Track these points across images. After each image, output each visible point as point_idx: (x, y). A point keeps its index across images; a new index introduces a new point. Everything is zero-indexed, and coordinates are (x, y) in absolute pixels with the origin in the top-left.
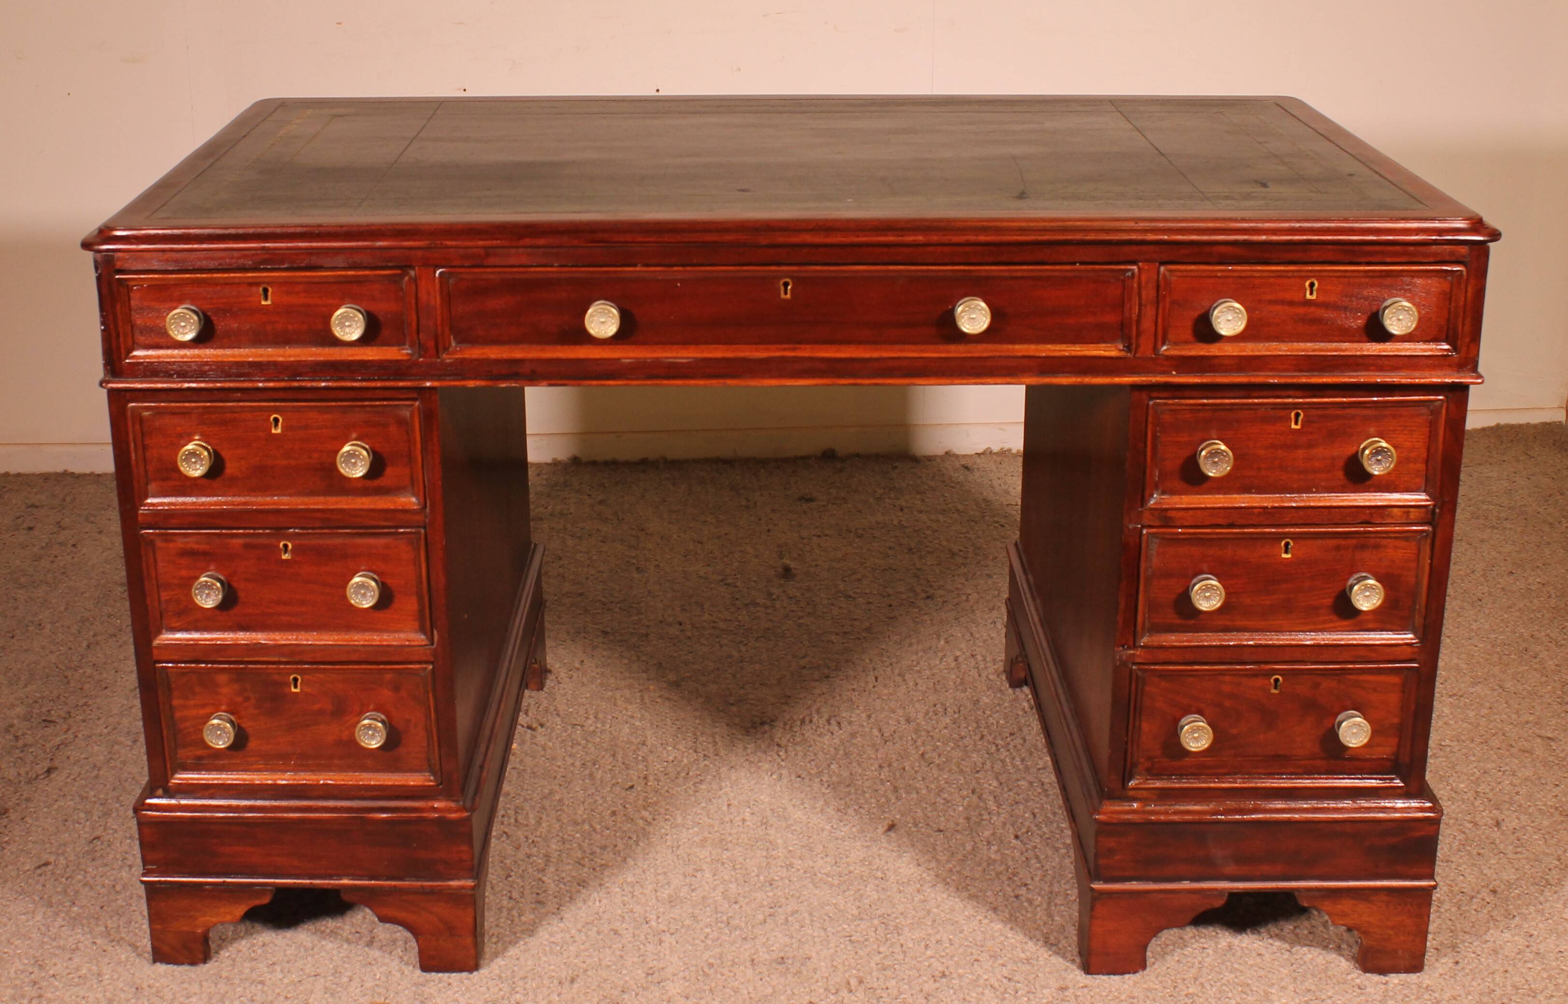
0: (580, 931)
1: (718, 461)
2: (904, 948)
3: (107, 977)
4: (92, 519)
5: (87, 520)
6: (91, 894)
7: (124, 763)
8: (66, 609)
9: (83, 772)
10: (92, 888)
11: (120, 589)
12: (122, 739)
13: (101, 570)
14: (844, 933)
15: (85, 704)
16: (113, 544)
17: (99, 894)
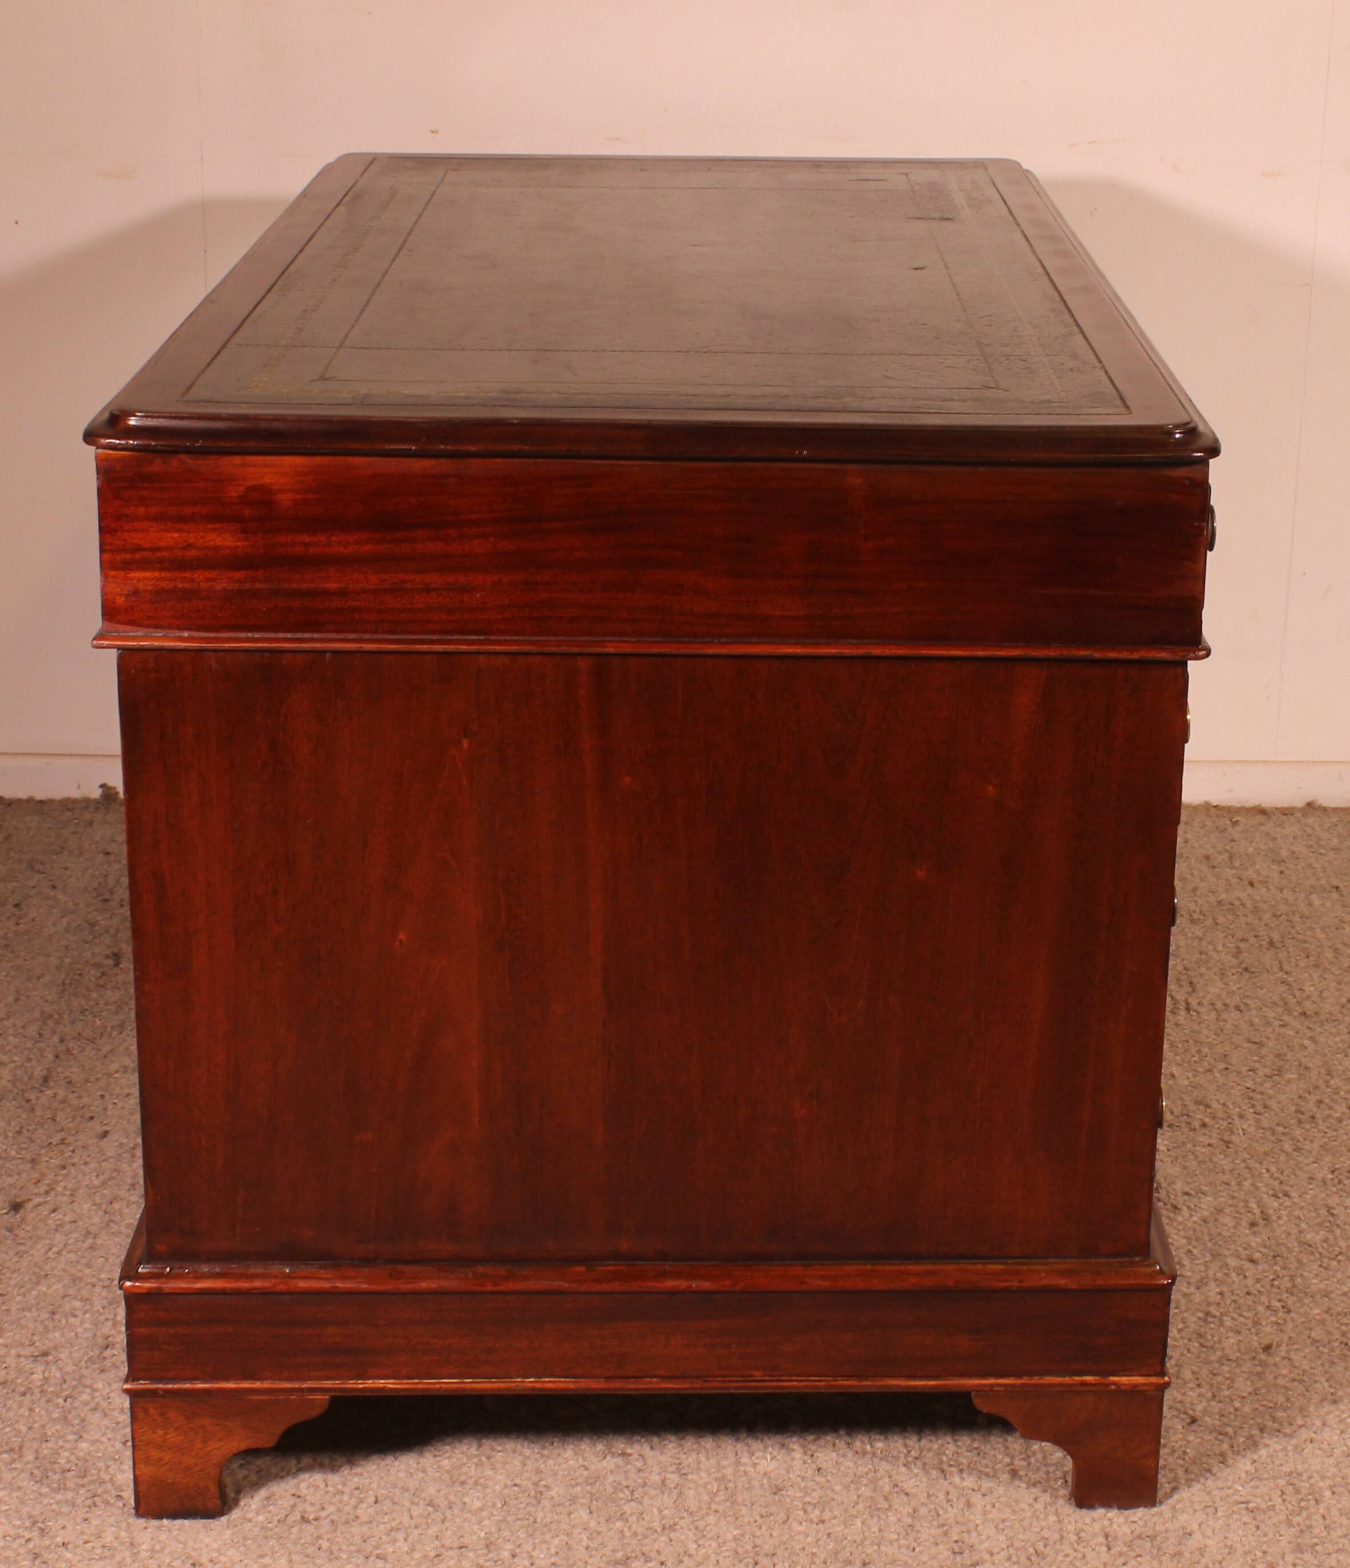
0: (847, 1488)
2: (1328, 1522)
3: (145, 1547)
4: (39, 867)
5: (31, 867)
6: (106, 1422)
8: (16, 1000)
9: (71, 1241)
10: (106, 1415)
11: (93, 972)
13: (64, 943)
14: (1237, 1498)
15: (63, 1141)
16: (77, 904)
17: (118, 1423)
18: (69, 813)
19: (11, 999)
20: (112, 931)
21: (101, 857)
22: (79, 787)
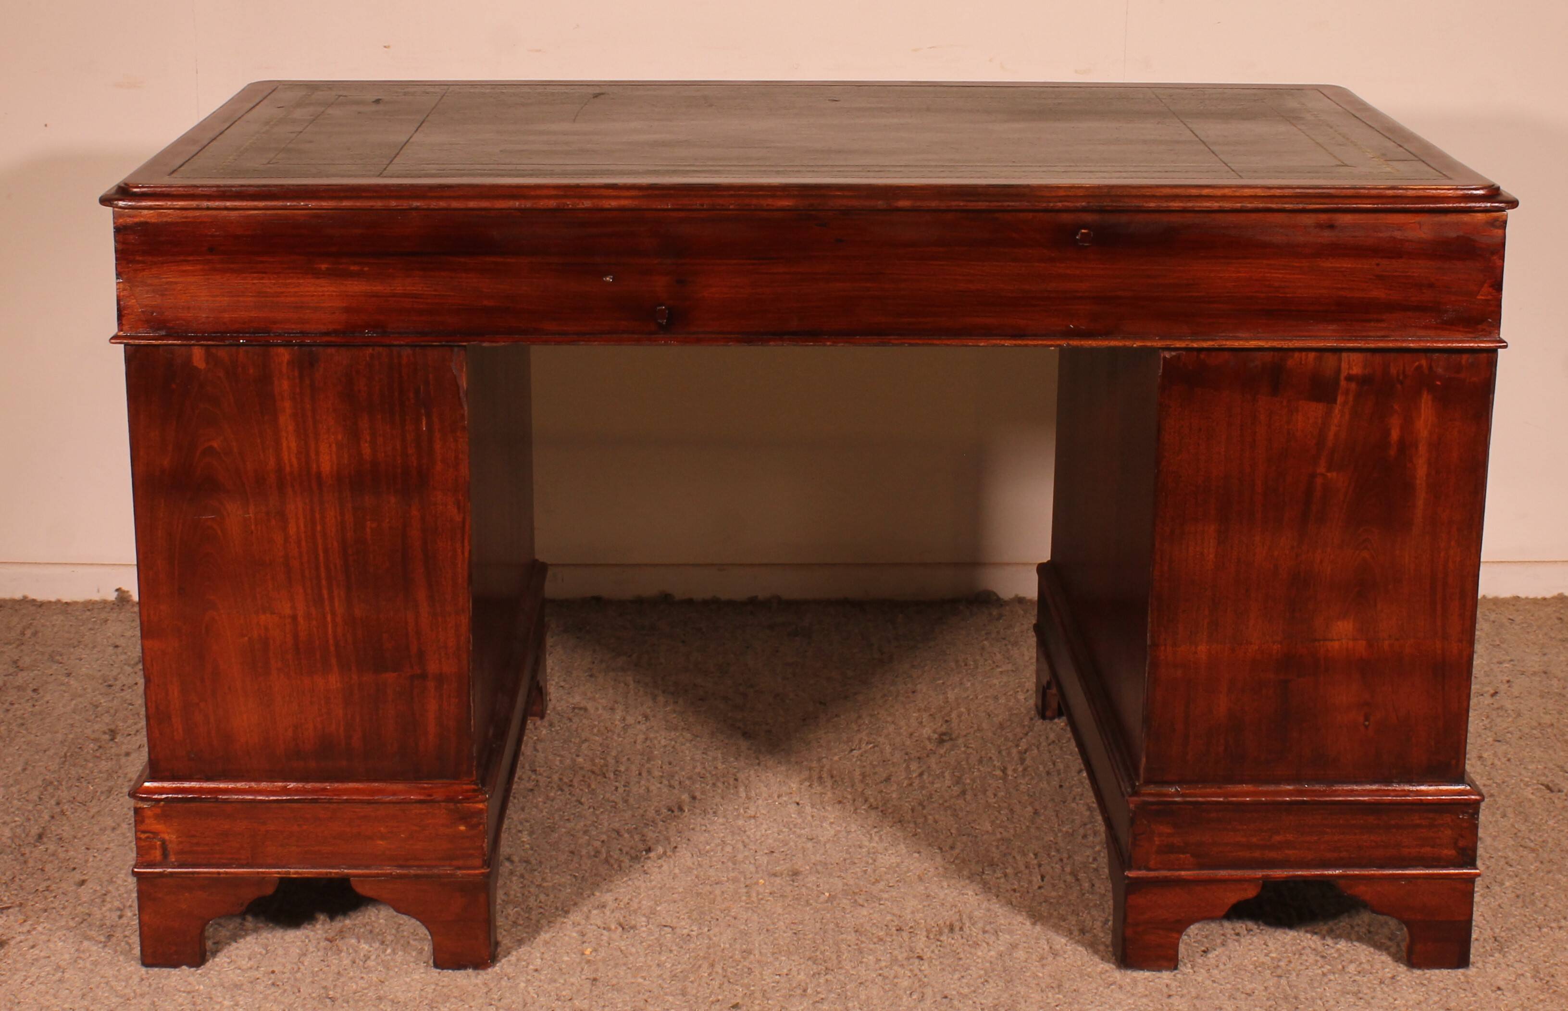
1: (844, 602)
4: (58, 658)
5: (52, 658)
7: (95, 963)
8: (24, 770)
9: (43, 974)
11: (92, 745)
12: (93, 933)
13: (70, 721)
15: (47, 889)
16: (85, 689)
18: (88, 613)
19: (19, 769)
20: (112, 711)
21: (110, 650)
22: (98, 591)
